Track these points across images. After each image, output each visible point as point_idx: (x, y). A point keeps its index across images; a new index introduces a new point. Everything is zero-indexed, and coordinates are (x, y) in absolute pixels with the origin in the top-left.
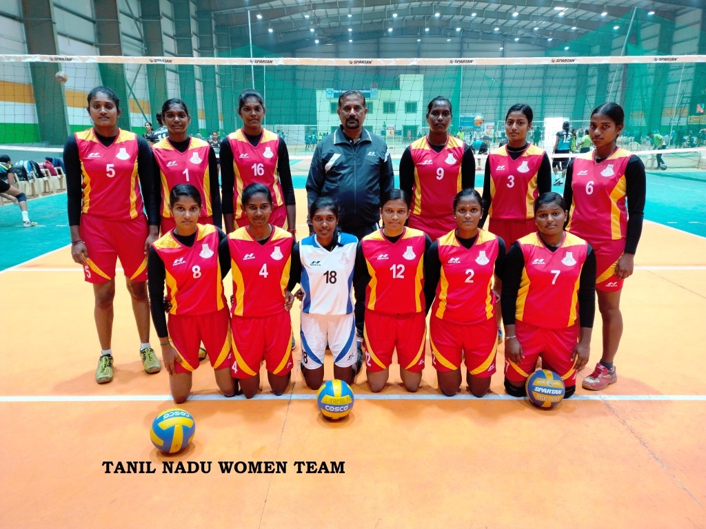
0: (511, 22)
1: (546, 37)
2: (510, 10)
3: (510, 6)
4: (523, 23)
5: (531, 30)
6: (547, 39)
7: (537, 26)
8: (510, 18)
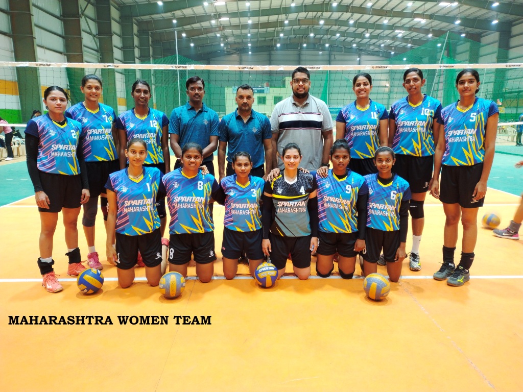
0: (365, 41)
1: (389, 51)
2: (363, 32)
3: (363, 30)
4: (374, 41)
5: (379, 46)
6: (390, 53)
7: (383, 43)
8: (364, 38)
